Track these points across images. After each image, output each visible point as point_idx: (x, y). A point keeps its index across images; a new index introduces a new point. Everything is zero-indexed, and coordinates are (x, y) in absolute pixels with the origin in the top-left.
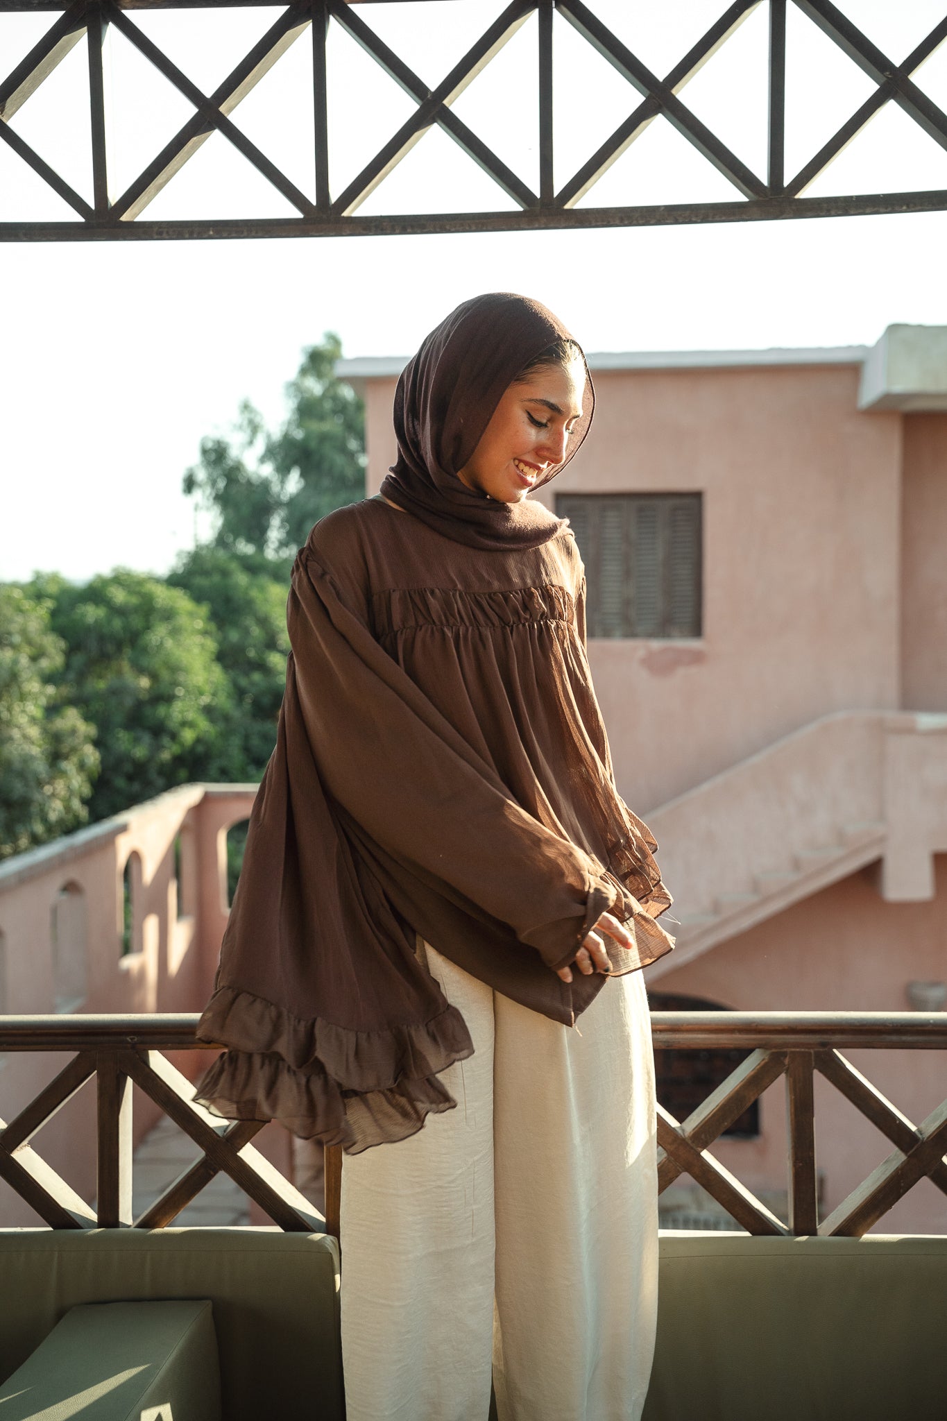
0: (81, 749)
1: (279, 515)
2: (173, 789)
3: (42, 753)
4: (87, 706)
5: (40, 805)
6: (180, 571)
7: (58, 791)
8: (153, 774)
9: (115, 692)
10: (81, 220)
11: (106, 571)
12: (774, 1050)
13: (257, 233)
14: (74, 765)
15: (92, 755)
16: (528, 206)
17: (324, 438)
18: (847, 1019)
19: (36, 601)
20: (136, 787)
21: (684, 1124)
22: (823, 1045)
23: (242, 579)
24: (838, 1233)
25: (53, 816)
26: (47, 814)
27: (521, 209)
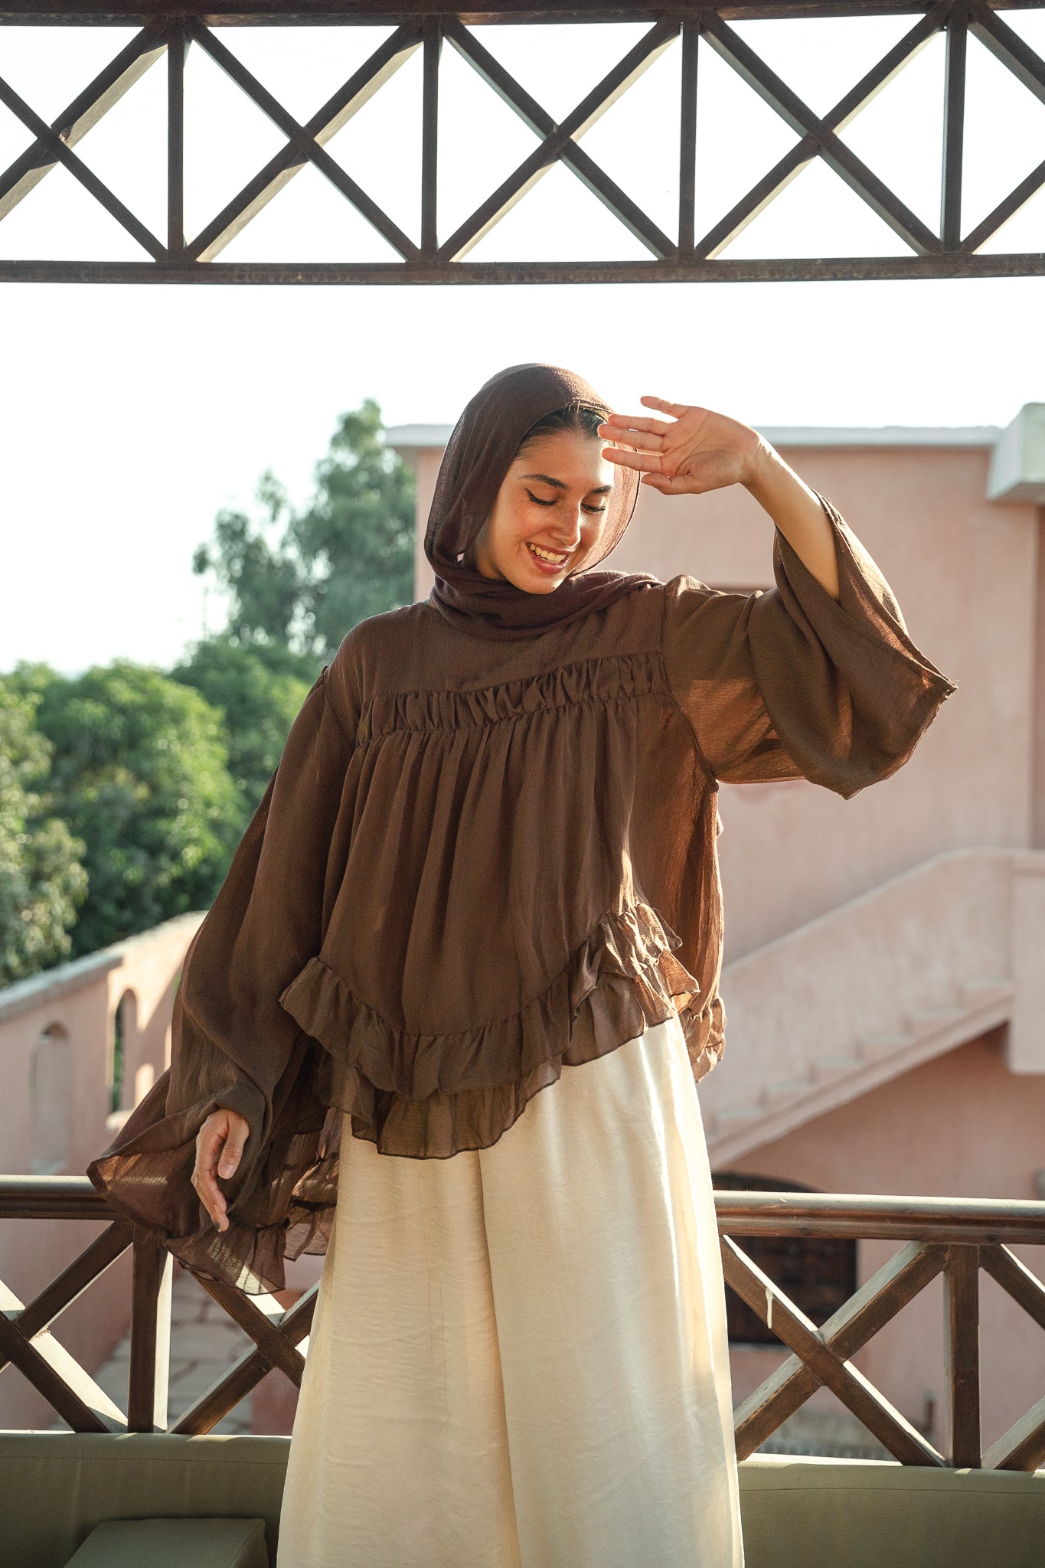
0: (67, 869)
1: (303, 602)
2: (176, 918)
3: (22, 871)
4: (73, 820)
5: (16, 932)
6: (188, 663)
7: (37, 917)
8: (147, 900)
9: (107, 803)
10: (152, 260)
11: (105, 662)
12: (932, 1243)
13: (352, 279)
14: (58, 887)
15: (78, 876)
16: (665, 255)
17: (353, 516)
18: (1019, 1208)
19: (21, 696)
20: (127, 915)
21: (823, 1328)
22: (991, 1238)
23: (259, 674)
24: (1005, 1466)
25: (30, 947)
26: (24, 943)
27: (656, 259)
